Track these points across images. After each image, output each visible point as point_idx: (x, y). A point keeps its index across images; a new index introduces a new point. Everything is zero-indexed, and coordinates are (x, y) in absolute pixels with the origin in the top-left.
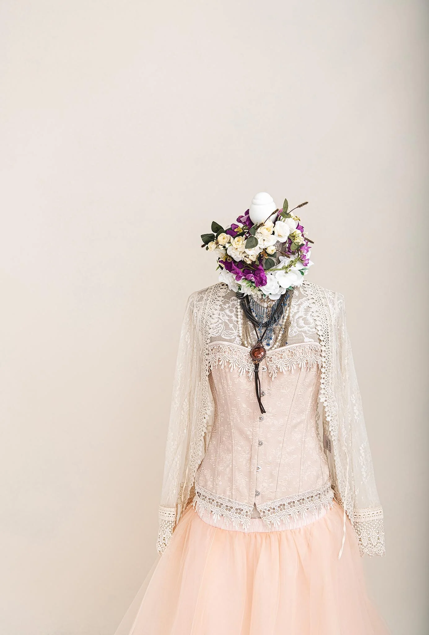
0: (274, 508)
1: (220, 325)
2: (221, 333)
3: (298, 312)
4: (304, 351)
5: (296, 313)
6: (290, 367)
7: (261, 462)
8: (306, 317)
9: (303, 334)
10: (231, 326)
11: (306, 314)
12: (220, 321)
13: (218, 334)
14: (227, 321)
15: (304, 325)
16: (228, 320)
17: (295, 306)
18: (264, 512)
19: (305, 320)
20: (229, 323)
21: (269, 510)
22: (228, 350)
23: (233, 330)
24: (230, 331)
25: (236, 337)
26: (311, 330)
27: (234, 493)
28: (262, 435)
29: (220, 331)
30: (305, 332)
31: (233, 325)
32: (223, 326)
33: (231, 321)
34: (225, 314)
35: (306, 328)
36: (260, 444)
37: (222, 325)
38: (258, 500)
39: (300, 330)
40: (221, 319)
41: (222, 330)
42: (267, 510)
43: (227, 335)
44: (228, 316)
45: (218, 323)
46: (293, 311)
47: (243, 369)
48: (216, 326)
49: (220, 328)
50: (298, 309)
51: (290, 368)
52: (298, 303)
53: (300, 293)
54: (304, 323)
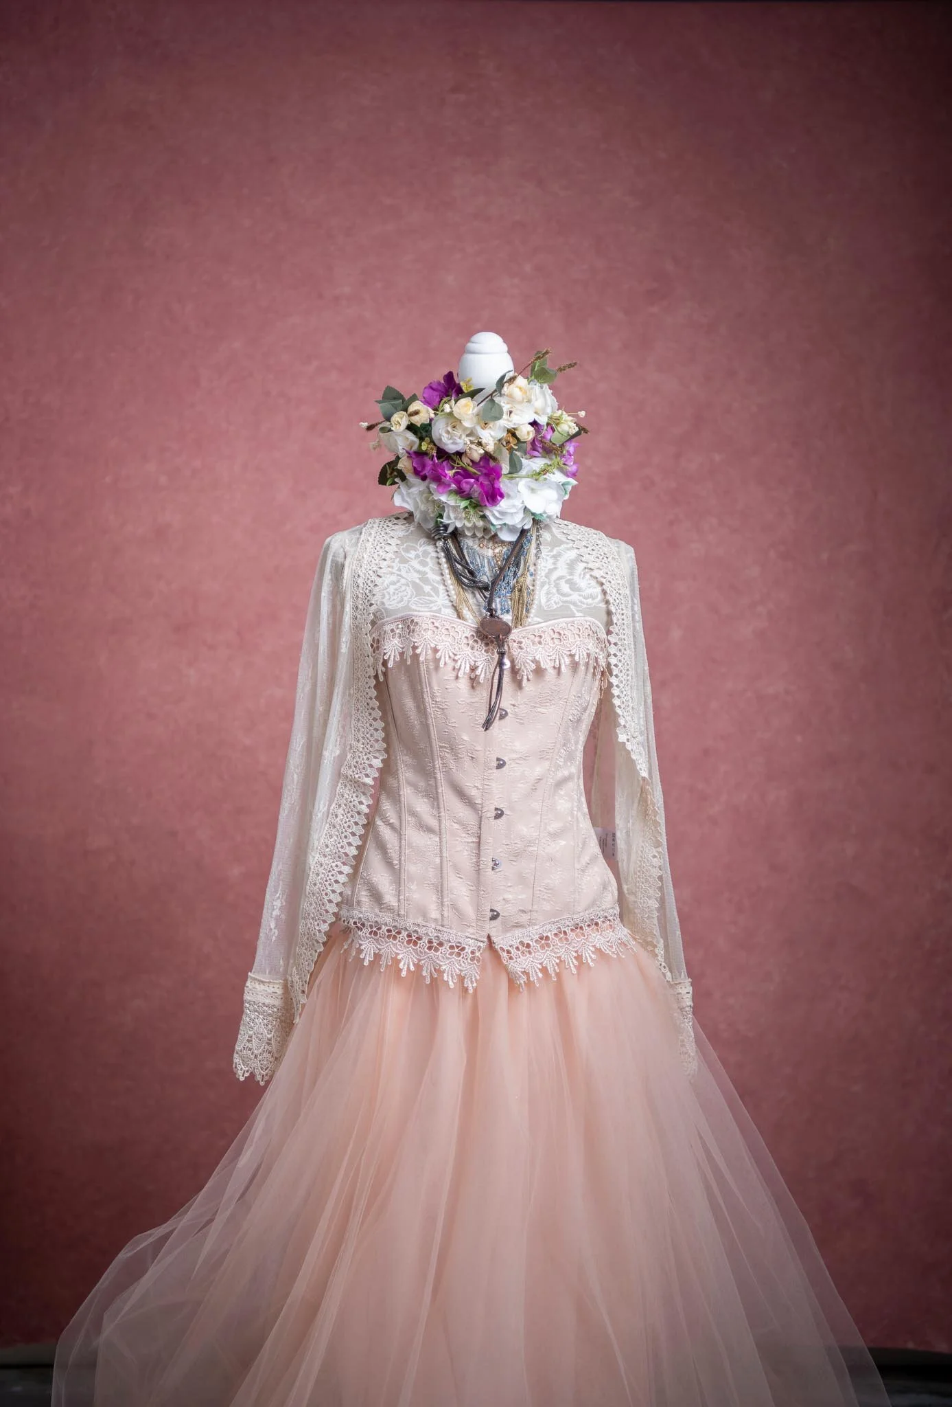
0: (528, 944)
1: (403, 588)
2: (409, 602)
3: (556, 568)
4: (581, 631)
5: (551, 571)
6: (557, 661)
7: (500, 850)
8: (571, 577)
9: (572, 607)
10: (427, 588)
11: (571, 574)
12: (403, 581)
13: (402, 603)
14: (418, 581)
15: (571, 592)
16: (420, 579)
17: (548, 558)
18: (508, 952)
19: (571, 583)
20: (421, 584)
21: (517, 948)
22: (431, 626)
23: (432, 596)
24: (427, 598)
25: (440, 609)
26: (585, 601)
27: (446, 914)
28: (502, 796)
29: (405, 598)
30: (575, 604)
31: (430, 587)
32: (409, 589)
33: (426, 580)
34: (410, 568)
35: (575, 597)
36: (499, 814)
37: (407, 588)
38: (494, 929)
39: (565, 599)
40: (403, 578)
41: (408, 597)
42: (515, 947)
43: (422, 604)
44: (418, 572)
45: (398, 584)
46: (545, 567)
47: (463, 662)
48: (396, 590)
49: (405, 593)
50: (554, 564)
51: (557, 663)
52: (552, 554)
53: (553, 535)
54: (571, 588)
